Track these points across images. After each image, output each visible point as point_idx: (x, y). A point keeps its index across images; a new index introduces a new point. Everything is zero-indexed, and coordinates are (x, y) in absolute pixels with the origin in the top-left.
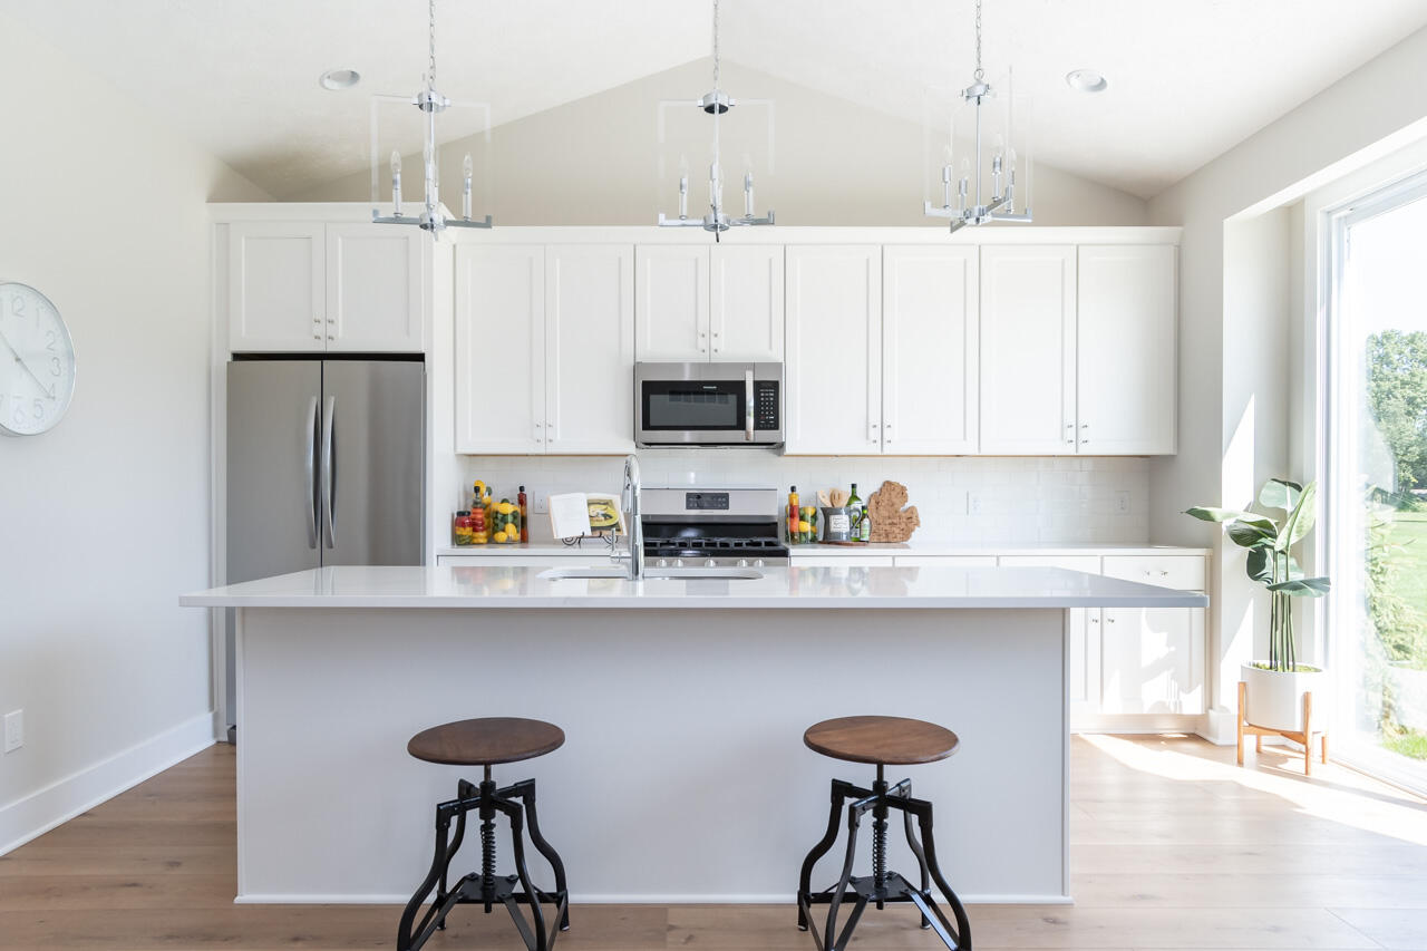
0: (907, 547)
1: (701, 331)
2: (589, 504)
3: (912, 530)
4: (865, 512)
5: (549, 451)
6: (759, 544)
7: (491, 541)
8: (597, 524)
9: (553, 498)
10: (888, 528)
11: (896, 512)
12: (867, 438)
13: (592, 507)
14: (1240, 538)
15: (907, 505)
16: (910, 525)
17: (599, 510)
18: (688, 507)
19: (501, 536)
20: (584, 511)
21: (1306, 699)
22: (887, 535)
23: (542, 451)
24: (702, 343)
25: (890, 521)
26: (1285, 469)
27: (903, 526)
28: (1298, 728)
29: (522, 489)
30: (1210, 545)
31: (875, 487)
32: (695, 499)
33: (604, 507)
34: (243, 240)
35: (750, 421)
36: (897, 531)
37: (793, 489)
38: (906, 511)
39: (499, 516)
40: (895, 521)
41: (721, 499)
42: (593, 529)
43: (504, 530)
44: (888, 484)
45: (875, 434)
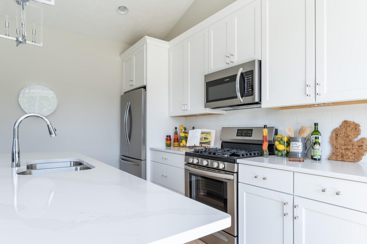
2: (202, 134)
3: (362, 155)
4: (317, 140)
10: (343, 151)
11: (350, 141)
15: (360, 137)
16: (361, 151)
17: (204, 136)
18: (237, 135)
20: (199, 136)
22: (342, 157)
25: (346, 147)
27: (355, 151)
29: (193, 128)
31: (337, 124)
33: (206, 135)
35: (239, 94)
36: (350, 154)
38: (358, 141)
40: (348, 147)
41: (250, 132)
42: (201, 143)
43: (182, 142)
44: (346, 122)
45: (310, 91)
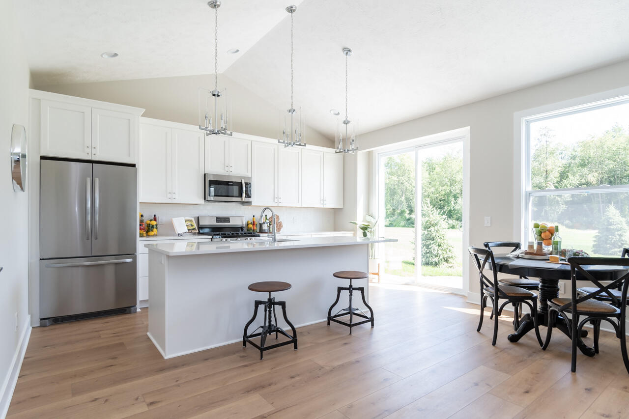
0: (279, 233)
1: (226, 165)
2: (186, 221)
3: (281, 229)
4: (271, 223)
5: (173, 202)
6: (225, 234)
7: (148, 236)
8: (190, 228)
9: (173, 219)
12: (274, 201)
13: (187, 222)
14: (362, 228)
15: (279, 221)
16: (281, 226)
17: (189, 223)
18: (216, 222)
19: (151, 233)
20: (184, 224)
21: (379, 265)
23: (171, 202)
24: (227, 169)
26: (368, 212)
28: (377, 272)
29: (155, 216)
30: (354, 230)
32: (219, 219)
33: (191, 222)
34: (48, 108)
35: (244, 195)
37: (254, 216)
38: (279, 223)
39: (151, 226)
41: (227, 220)
42: (189, 230)
43: (152, 231)
45: (276, 200)
